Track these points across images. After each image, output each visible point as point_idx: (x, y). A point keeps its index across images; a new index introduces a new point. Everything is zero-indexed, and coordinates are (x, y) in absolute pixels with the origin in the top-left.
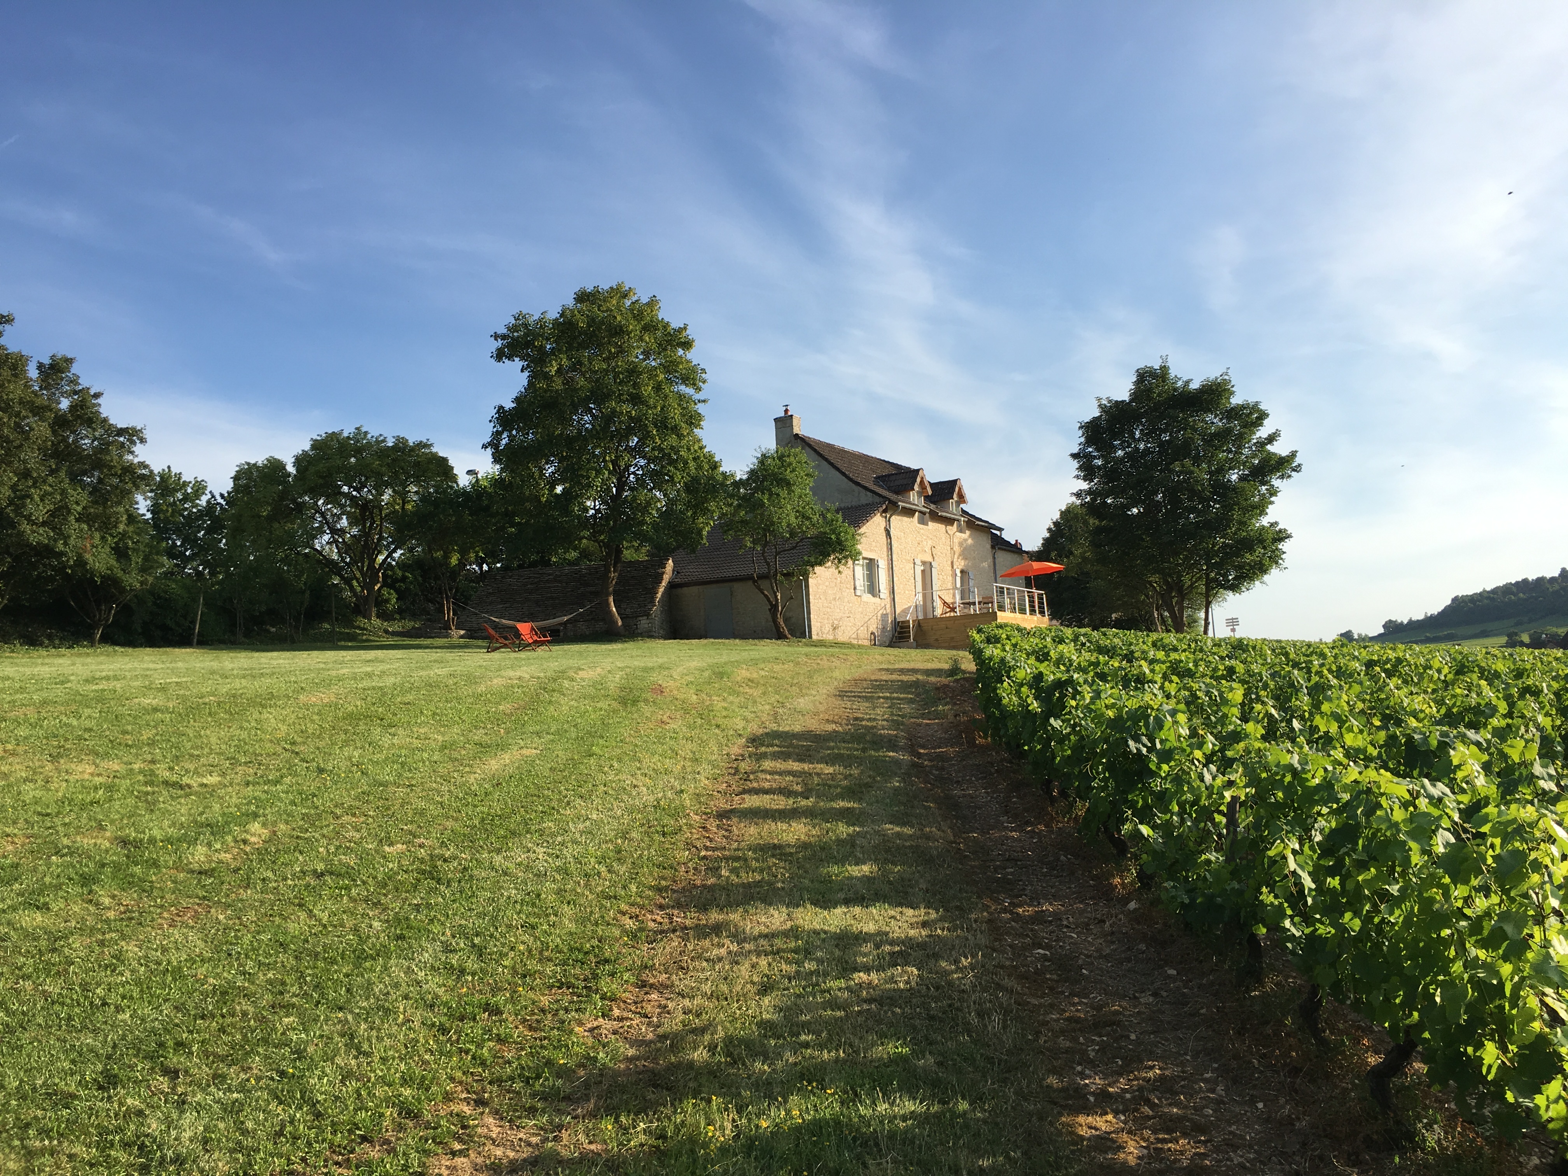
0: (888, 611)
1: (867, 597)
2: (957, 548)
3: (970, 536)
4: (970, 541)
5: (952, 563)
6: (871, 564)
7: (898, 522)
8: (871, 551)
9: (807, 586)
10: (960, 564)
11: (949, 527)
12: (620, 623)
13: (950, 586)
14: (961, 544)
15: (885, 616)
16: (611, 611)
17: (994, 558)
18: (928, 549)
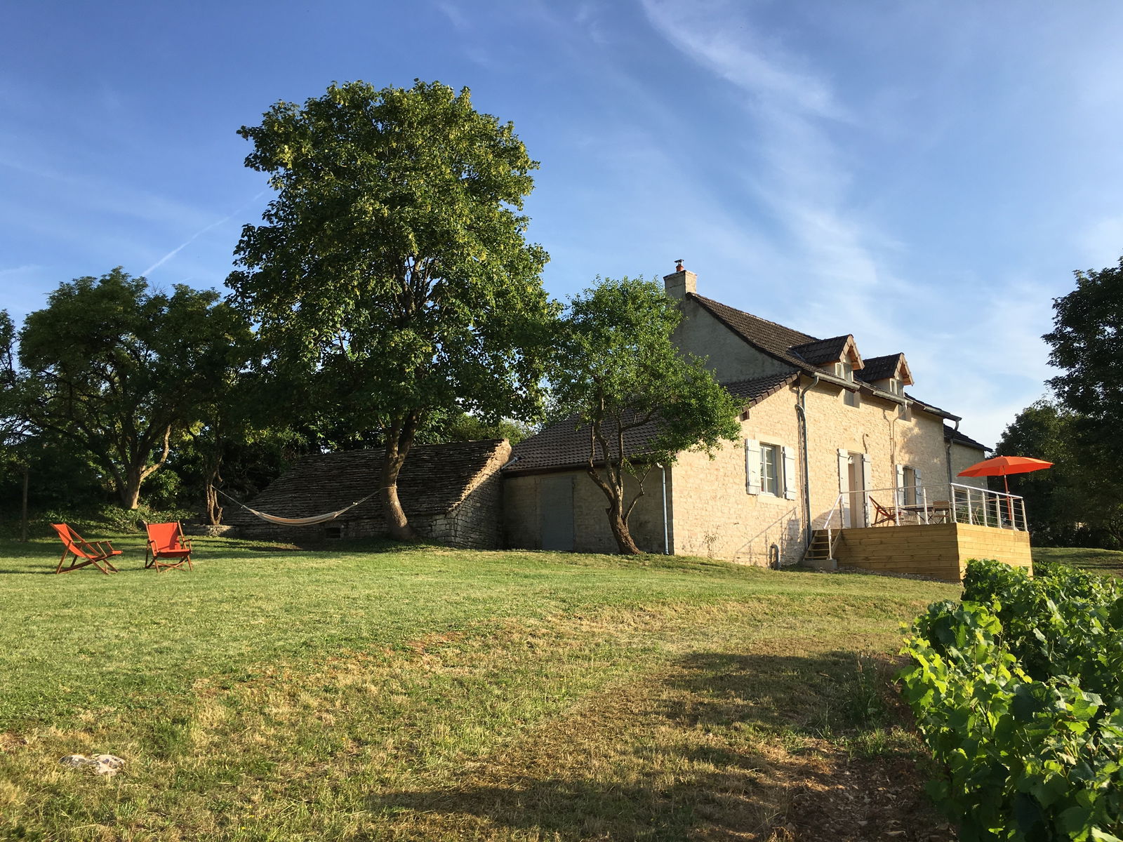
0: (799, 515)
1: (768, 497)
2: (899, 439)
3: (917, 425)
4: (916, 430)
5: (892, 457)
6: (774, 453)
7: (815, 401)
8: (775, 434)
9: (669, 479)
10: (903, 459)
11: (887, 412)
13: (888, 485)
14: (904, 434)
15: (792, 523)
16: (390, 507)
17: (948, 454)
18: (859, 437)
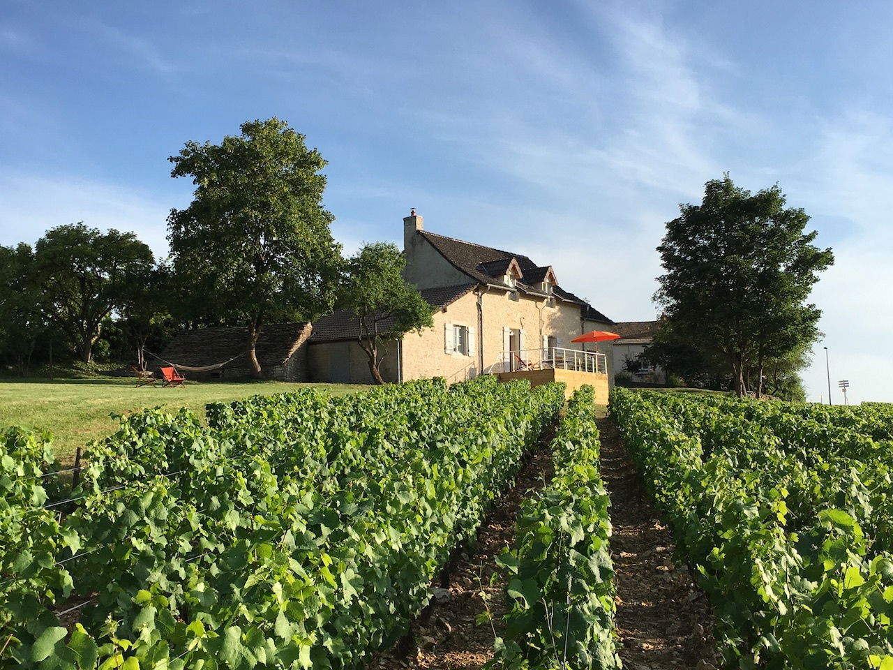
0: (477, 365)
1: (458, 354)
2: (546, 322)
3: (559, 310)
4: (559, 314)
5: (541, 331)
6: (463, 330)
7: (488, 298)
8: (462, 320)
9: (401, 346)
10: (548, 332)
11: (539, 304)
12: (259, 369)
13: (538, 347)
14: (549, 317)
15: (472, 371)
16: (252, 361)
17: (583, 327)
18: (517, 319)
